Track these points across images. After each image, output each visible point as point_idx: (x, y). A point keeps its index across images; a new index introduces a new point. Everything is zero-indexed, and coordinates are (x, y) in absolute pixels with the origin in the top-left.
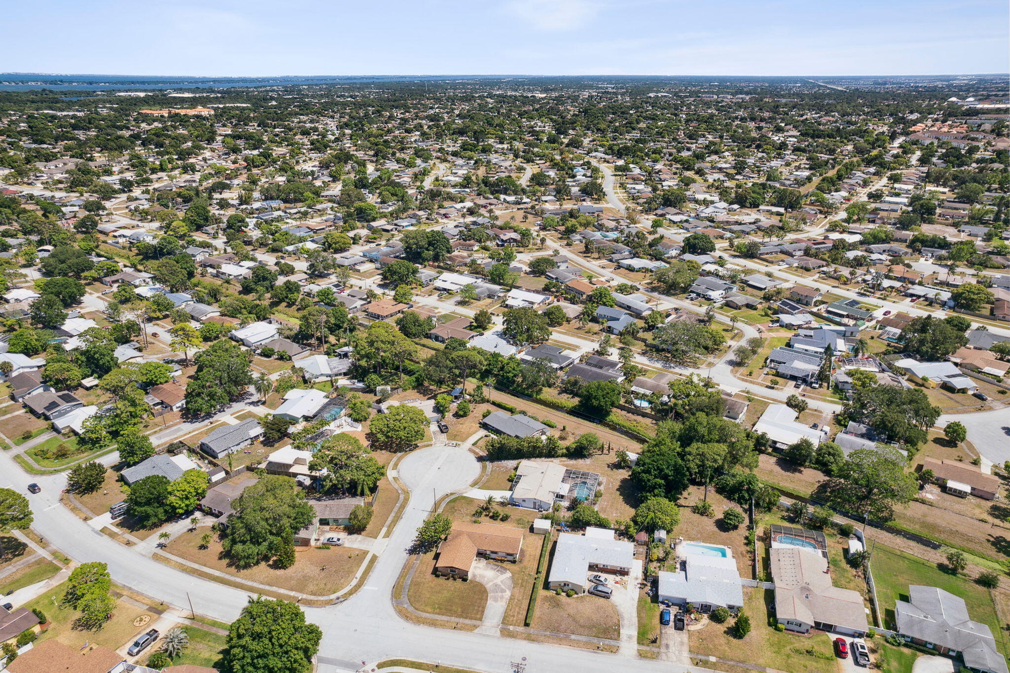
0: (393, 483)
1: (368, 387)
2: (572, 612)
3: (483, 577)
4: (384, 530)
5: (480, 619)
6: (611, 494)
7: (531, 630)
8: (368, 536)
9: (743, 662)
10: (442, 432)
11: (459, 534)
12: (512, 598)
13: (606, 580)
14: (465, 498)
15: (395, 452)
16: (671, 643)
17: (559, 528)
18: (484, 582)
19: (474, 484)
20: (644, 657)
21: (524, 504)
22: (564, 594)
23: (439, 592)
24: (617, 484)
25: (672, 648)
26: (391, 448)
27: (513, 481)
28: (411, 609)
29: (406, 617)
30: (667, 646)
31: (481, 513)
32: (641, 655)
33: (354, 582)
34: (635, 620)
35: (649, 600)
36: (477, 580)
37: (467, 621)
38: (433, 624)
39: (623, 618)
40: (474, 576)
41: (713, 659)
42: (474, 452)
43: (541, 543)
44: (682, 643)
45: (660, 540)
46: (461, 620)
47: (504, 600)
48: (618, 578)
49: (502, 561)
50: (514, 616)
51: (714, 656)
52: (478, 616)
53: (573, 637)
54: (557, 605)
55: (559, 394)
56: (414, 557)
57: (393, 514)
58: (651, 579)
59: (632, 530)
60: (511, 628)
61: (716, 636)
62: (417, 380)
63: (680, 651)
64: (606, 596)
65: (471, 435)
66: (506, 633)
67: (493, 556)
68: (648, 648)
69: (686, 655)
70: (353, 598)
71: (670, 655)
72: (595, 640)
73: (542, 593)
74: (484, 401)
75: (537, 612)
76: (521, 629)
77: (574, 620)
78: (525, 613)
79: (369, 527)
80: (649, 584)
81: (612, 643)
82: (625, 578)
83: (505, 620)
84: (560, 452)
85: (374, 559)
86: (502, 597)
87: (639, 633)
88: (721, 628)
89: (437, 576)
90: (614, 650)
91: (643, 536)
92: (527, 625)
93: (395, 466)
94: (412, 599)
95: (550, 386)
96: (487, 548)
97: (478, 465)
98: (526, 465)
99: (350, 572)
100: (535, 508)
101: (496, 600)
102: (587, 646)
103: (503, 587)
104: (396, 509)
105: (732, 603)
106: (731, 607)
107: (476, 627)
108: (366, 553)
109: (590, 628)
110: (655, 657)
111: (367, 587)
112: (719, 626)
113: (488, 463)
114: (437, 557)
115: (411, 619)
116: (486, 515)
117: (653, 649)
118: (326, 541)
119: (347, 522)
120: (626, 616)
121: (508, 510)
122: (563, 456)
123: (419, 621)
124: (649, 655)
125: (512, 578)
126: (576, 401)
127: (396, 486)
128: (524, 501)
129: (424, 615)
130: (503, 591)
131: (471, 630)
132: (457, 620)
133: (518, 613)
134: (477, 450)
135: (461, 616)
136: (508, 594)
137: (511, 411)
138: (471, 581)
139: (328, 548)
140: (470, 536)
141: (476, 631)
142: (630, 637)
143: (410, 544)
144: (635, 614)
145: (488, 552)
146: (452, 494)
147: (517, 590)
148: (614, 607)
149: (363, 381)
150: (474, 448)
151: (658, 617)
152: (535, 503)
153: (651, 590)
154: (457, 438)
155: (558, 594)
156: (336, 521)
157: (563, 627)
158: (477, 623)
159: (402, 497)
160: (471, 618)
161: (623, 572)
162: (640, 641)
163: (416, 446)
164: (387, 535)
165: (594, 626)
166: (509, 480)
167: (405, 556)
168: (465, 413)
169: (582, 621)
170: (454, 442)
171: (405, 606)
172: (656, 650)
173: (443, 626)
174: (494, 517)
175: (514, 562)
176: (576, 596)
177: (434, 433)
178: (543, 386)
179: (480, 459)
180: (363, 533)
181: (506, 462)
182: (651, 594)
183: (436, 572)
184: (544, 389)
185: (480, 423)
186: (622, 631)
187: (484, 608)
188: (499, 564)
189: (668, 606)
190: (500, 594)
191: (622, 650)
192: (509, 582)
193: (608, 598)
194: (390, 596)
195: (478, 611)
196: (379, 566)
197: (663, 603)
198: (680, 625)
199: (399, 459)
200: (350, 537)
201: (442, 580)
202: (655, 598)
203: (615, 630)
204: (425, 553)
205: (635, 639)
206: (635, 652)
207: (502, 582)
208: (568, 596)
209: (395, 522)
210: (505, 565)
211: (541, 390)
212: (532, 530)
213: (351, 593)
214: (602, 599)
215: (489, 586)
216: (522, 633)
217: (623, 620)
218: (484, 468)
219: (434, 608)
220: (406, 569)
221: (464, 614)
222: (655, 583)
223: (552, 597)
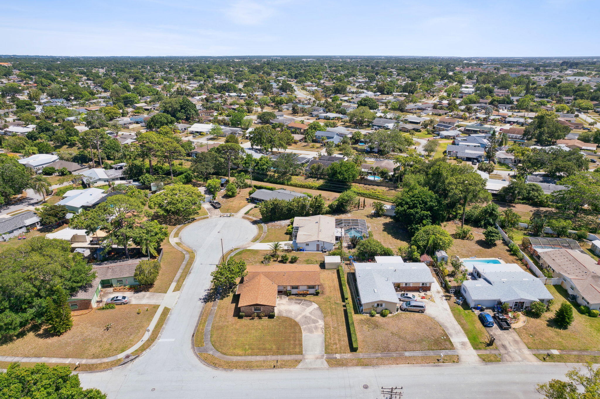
0: (176, 247)
1: (143, 183)
2: (395, 330)
3: (290, 311)
4: (173, 285)
5: (301, 353)
6: (380, 234)
7: (360, 354)
8: (157, 291)
9: (586, 350)
10: (215, 208)
11: (255, 275)
12: (327, 327)
13: (414, 296)
14: (249, 250)
15: (175, 225)
16: (506, 343)
17: (348, 262)
18: (292, 315)
19: (255, 240)
20: (491, 361)
21: (307, 248)
22: (378, 315)
23: (247, 332)
24: (382, 227)
25: (512, 348)
26: (170, 222)
27: (291, 234)
28: (218, 355)
29: (214, 364)
30: (504, 346)
31: (269, 258)
32: (485, 360)
33: (147, 336)
34: (459, 327)
35: (460, 308)
36: (284, 315)
37: (286, 357)
38: (248, 366)
39: (446, 327)
40: (280, 312)
41: (555, 352)
42: (248, 219)
43: (335, 276)
44: (516, 342)
45: (443, 259)
46: (279, 357)
47: (320, 330)
48: (422, 294)
49: (304, 295)
50: (336, 344)
51: (554, 349)
52: (297, 350)
53: (407, 354)
54: (376, 326)
55: (305, 179)
56: (210, 304)
57: (180, 271)
58: (453, 290)
59: (416, 254)
60: (338, 356)
61: (542, 330)
62: (186, 177)
63: (520, 350)
64: (421, 310)
65: (242, 208)
66: (334, 363)
67: (294, 291)
68: (488, 352)
69: (527, 352)
70: (146, 354)
71: (513, 354)
72: (431, 353)
73: (355, 318)
74: (246, 186)
75: (359, 336)
76: (349, 355)
77: (400, 337)
78: (346, 339)
79: (156, 283)
80: (452, 295)
81: (450, 352)
82: (428, 293)
83: (328, 349)
84: (324, 210)
85: (166, 311)
86: (316, 328)
87: (469, 339)
88: (541, 323)
89: (240, 317)
90: (456, 360)
91: (427, 258)
92: (353, 349)
93: (176, 235)
94: (217, 344)
95: (297, 175)
96: (288, 284)
97: (255, 227)
98: (298, 221)
99: (141, 328)
100: (318, 250)
101: (310, 331)
102: (425, 360)
103: (313, 317)
104: (183, 266)
105: (542, 297)
106: (542, 301)
107: (298, 362)
108: (156, 307)
109: (420, 341)
110: (497, 359)
111: (163, 340)
112: (538, 321)
113: (263, 225)
114: (236, 299)
115: (220, 366)
116: (275, 261)
117: (493, 352)
118: (109, 301)
119: (132, 281)
120: (448, 325)
121: (294, 254)
122: (327, 213)
123: (230, 366)
124: (492, 358)
125: (320, 308)
126: (321, 182)
127: (180, 249)
128: (307, 245)
129: (235, 359)
130: (315, 322)
131: (294, 366)
132: (274, 358)
133: (339, 340)
134: (250, 217)
135: (277, 353)
136: (321, 323)
137: (271, 189)
138: (279, 317)
139: (112, 308)
140: (268, 275)
141: (300, 366)
142: (463, 344)
143: (203, 294)
144: (456, 323)
145: (289, 288)
146: (236, 249)
147: (329, 319)
148: (432, 319)
149: (138, 180)
150: (246, 216)
151: (479, 321)
152: (318, 245)
153: (458, 298)
154: (231, 212)
155: (372, 316)
156: (120, 281)
157: (392, 346)
158: (299, 357)
159: (187, 256)
160: (290, 354)
161: (425, 288)
162: (476, 347)
163: (194, 220)
164: (177, 289)
165: (422, 340)
166: (287, 234)
167: (200, 304)
168: (233, 193)
169: (408, 337)
170: (229, 214)
171: (211, 353)
172: (496, 352)
173: (260, 366)
174: (283, 261)
175: (317, 294)
176: (390, 315)
177: (208, 209)
178: (292, 175)
179: (255, 223)
180: (151, 290)
181: (279, 222)
182: (460, 301)
183: (238, 313)
184: (293, 177)
185: (247, 199)
186: (452, 340)
187: (300, 341)
188: (302, 298)
189: (482, 310)
190: (313, 325)
191: (463, 358)
192: (319, 313)
193: (423, 312)
194: (190, 346)
195: (295, 345)
196: (172, 317)
197: (476, 308)
198: (504, 325)
199: (179, 230)
200: (136, 295)
201: (246, 321)
202: (466, 305)
203: (445, 340)
204: (222, 299)
205: (469, 345)
206: (477, 358)
207: (311, 313)
208: (383, 315)
209: (183, 277)
210: (308, 297)
211: (290, 178)
212: (323, 265)
213: (143, 349)
214: (417, 314)
215: (297, 319)
216: (352, 360)
217: (448, 329)
218: (260, 228)
219: (245, 350)
220: (203, 317)
221: (281, 350)
222: (459, 292)
223: (368, 320)
